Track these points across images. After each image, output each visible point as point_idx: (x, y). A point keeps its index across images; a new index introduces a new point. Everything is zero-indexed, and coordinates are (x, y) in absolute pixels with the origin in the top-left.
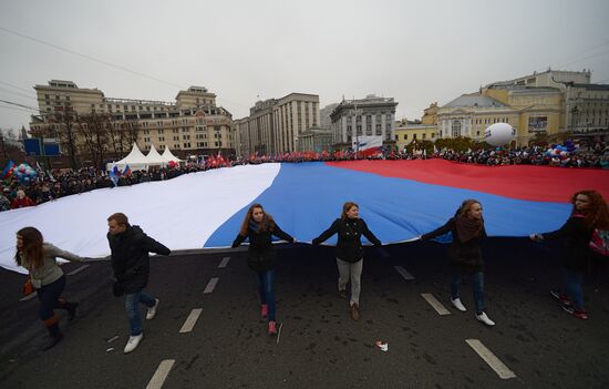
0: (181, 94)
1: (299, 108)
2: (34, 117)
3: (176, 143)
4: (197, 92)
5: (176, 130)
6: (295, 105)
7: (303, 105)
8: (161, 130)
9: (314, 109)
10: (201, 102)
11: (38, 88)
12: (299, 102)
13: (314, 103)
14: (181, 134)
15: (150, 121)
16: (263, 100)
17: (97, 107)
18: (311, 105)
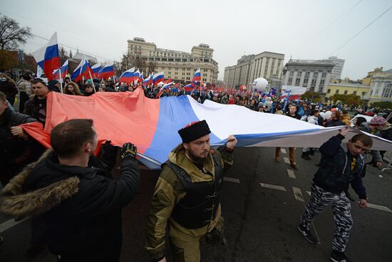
0: (194, 48)
1: (267, 63)
2: (124, 56)
3: (183, 76)
4: (204, 48)
5: (184, 69)
6: (265, 60)
7: (271, 60)
8: (177, 69)
9: (279, 64)
10: (204, 53)
11: (129, 41)
12: (268, 58)
13: (280, 60)
14: (186, 71)
15: (172, 63)
16: (247, 55)
17: (152, 53)
18: (277, 61)
